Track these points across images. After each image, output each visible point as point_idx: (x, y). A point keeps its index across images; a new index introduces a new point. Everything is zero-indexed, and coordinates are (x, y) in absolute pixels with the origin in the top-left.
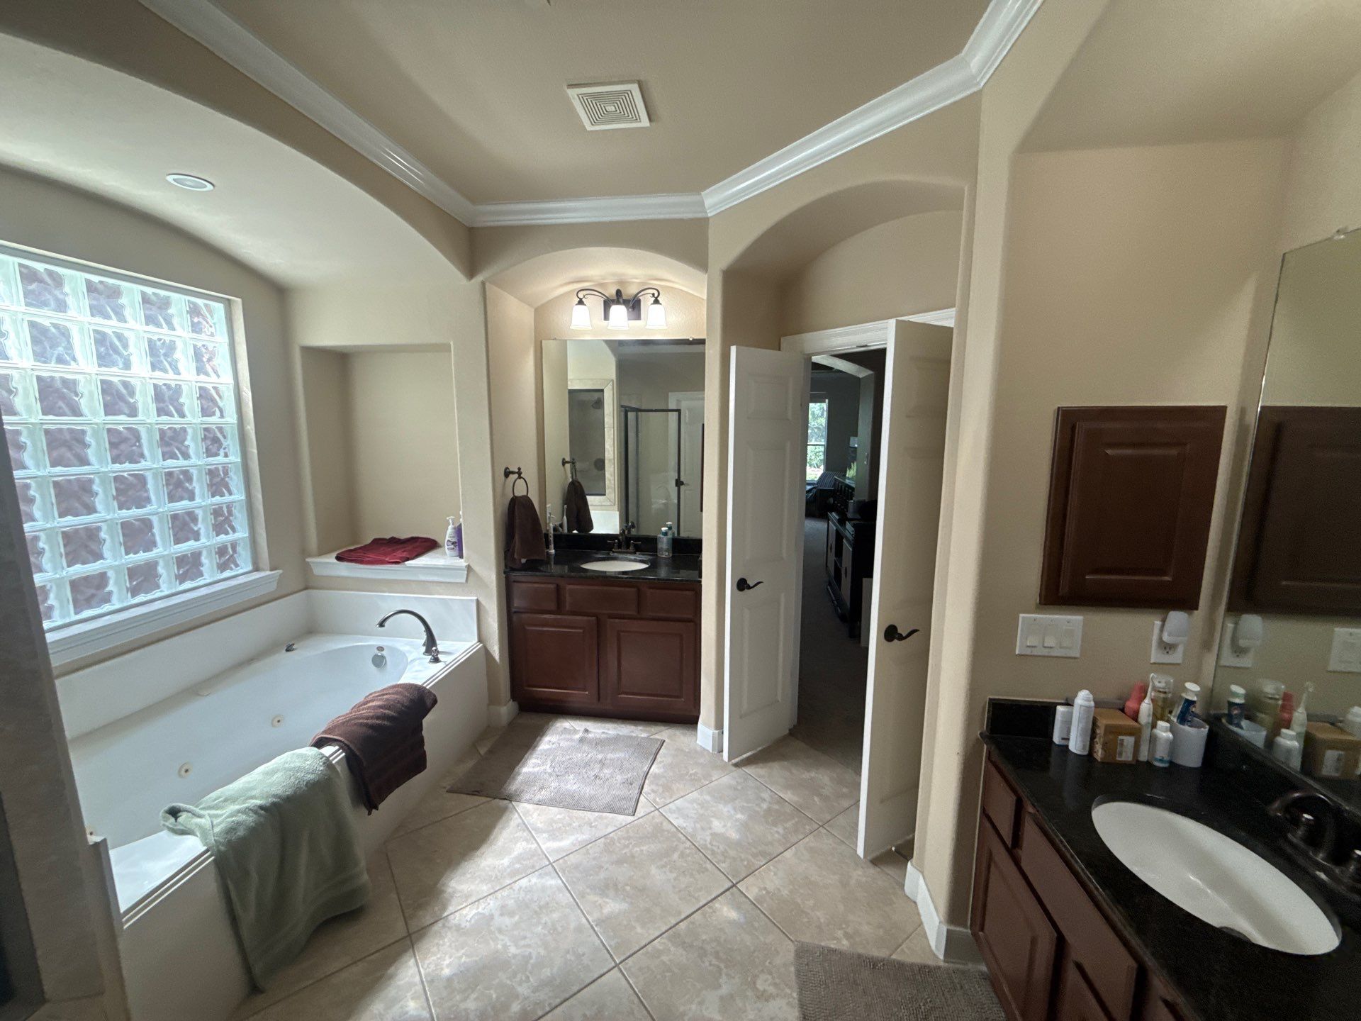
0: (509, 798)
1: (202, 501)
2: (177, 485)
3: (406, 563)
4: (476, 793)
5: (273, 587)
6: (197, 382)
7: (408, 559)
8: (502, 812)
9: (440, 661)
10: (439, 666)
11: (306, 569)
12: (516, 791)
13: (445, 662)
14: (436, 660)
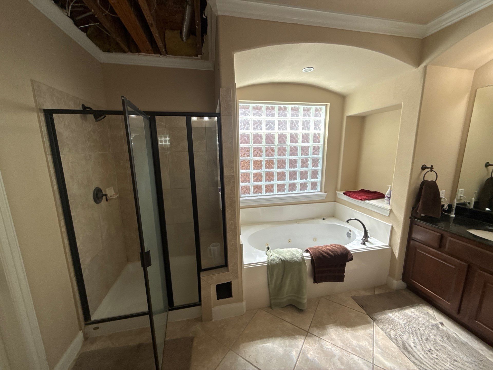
0: (374, 320)
1: (310, 168)
2: (304, 163)
3: (365, 201)
4: (362, 306)
5: (324, 198)
6: (313, 132)
7: (367, 200)
8: (368, 323)
9: (366, 245)
10: (364, 246)
11: (336, 194)
12: (379, 320)
13: (368, 246)
14: (364, 244)
